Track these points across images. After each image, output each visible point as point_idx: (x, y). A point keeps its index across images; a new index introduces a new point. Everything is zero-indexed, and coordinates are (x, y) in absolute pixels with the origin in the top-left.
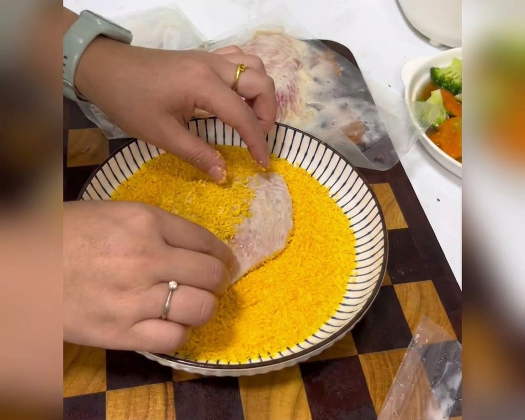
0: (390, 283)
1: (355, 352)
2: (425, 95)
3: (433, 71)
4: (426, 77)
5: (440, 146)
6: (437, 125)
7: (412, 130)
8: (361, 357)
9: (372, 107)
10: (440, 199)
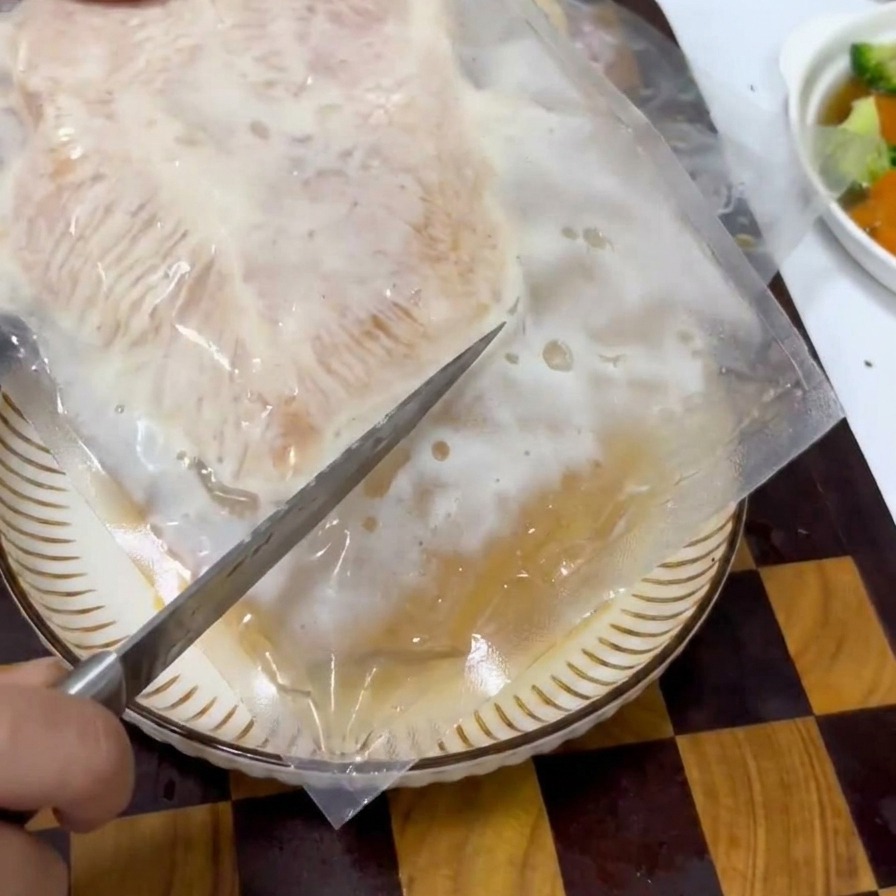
0: (750, 564)
1: (668, 730)
2: (837, 111)
3: (858, 53)
4: (842, 65)
5: (873, 233)
6: (865, 185)
7: (806, 196)
8: (683, 742)
9: (707, 139)
10: (872, 362)
